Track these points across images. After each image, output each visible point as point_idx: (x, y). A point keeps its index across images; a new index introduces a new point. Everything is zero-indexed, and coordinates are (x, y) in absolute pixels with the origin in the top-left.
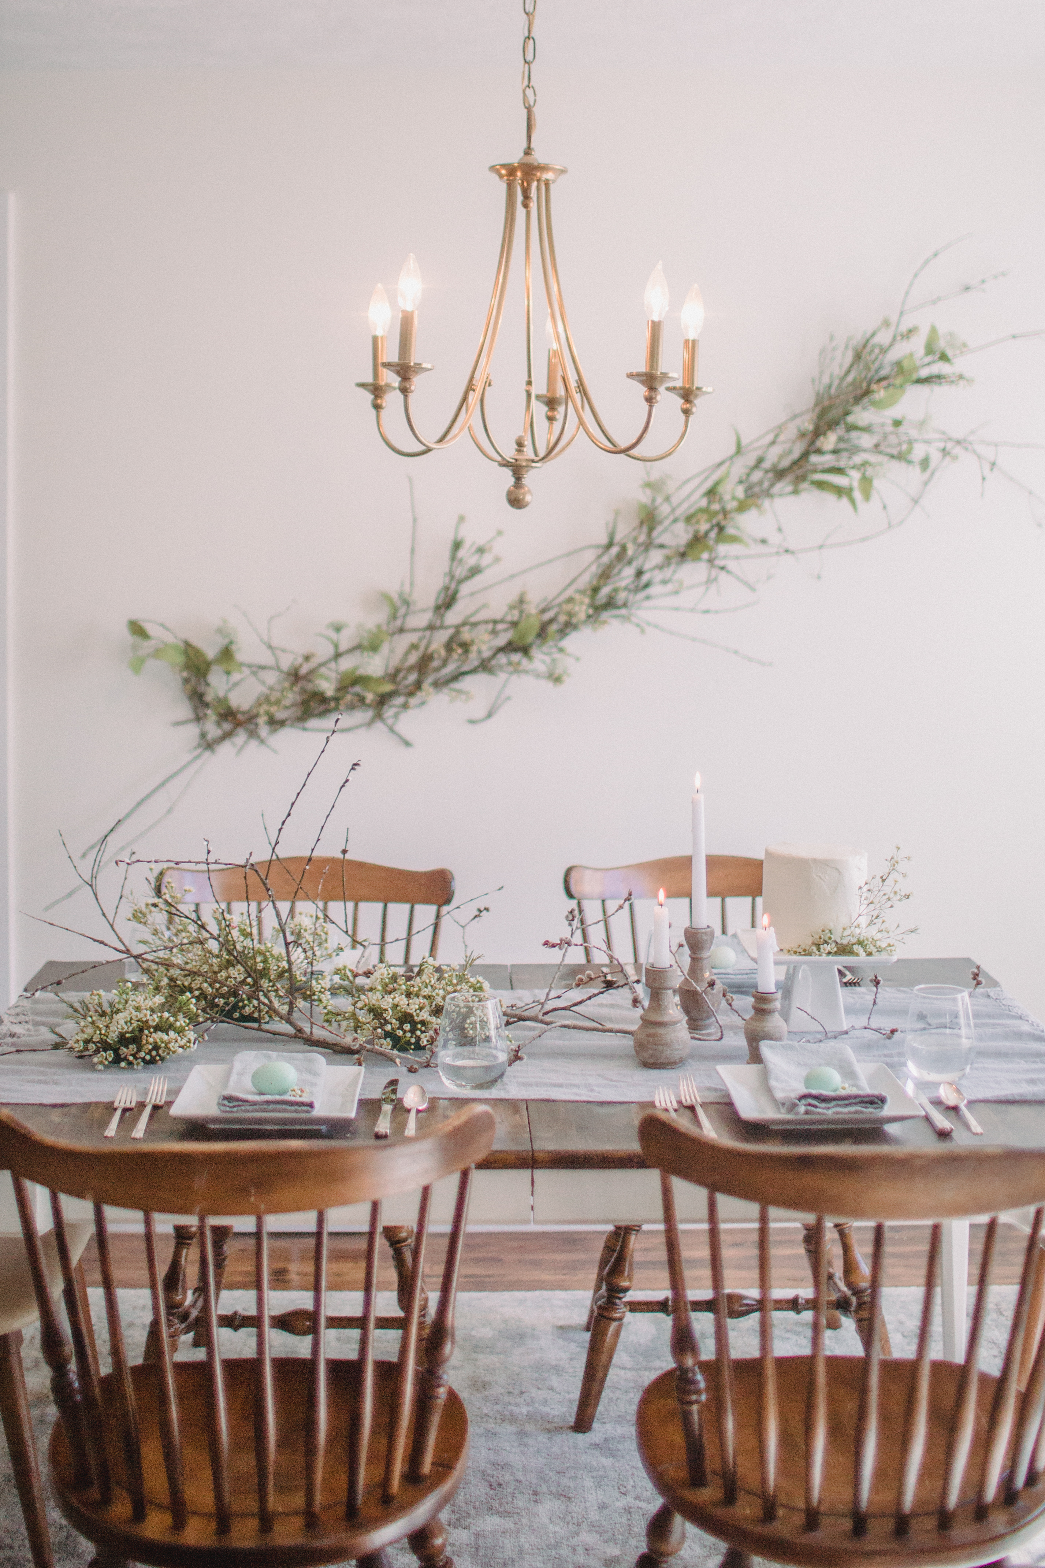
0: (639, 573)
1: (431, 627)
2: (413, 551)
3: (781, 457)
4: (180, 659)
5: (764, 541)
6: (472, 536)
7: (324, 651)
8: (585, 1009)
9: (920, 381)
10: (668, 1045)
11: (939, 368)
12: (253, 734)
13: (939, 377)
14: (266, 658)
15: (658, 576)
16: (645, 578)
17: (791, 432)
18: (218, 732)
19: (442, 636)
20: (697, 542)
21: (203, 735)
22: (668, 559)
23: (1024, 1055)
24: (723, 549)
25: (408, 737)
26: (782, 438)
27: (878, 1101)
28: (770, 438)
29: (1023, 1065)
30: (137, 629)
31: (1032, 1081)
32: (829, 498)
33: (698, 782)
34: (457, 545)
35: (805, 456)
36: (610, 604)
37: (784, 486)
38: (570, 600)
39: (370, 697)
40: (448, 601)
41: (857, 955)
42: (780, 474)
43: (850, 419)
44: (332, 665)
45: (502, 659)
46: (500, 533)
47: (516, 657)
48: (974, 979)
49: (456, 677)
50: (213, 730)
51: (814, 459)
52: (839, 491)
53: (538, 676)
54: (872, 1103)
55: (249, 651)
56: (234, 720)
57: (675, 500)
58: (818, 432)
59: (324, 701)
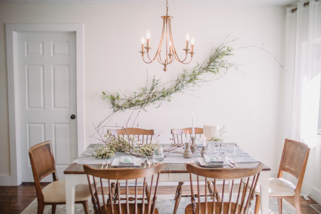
0: (182, 84)
1: (150, 93)
2: (147, 81)
3: (204, 66)
4: (111, 98)
5: (202, 80)
6: (156, 79)
7: (133, 97)
8: (175, 150)
9: (226, 55)
10: (189, 155)
11: (229, 53)
12: (122, 110)
13: (229, 54)
14: (125, 98)
15: (185, 85)
16: (183, 85)
17: (206, 62)
18: (117, 109)
19: (152, 94)
20: (191, 79)
21: (114, 110)
22: (187, 82)
23: (243, 156)
24: (195, 81)
25: (146, 110)
26: (204, 63)
27: (222, 162)
28: (202, 64)
30: (104, 93)
31: (245, 160)
32: (212, 73)
33: (193, 114)
34: (154, 80)
35: (208, 66)
36: (178, 89)
37: (205, 71)
38: (172, 89)
39: (140, 104)
40: (152, 89)
41: (218, 141)
42: (204, 69)
43: (215, 60)
44: (134, 99)
45: (161, 98)
46: (161, 78)
47: (163, 97)
49: (154, 101)
50: (116, 109)
51: (210, 67)
52: (214, 72)
53: (167, 100)
54: (221, 163)
55: (121, 96)
56: (119, 107)
57: (188, 73)
58: (210, 63)
59: (133, 104)
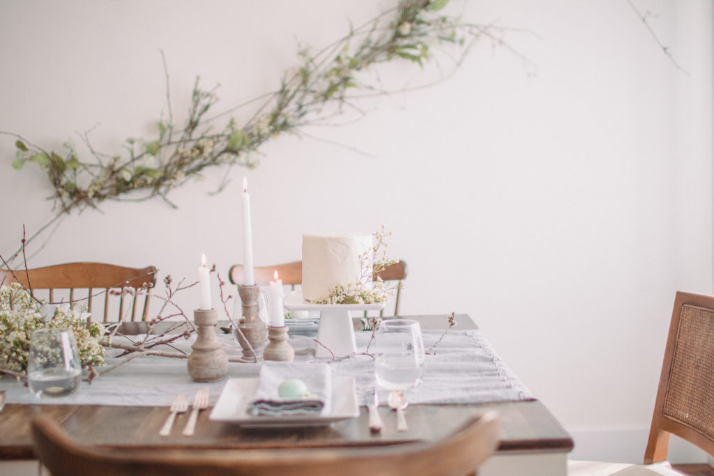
0: (300, 107)
1: (184, 141)
2: (168, 95)
3: (379, 39)
4: (46, 161)
5: (371, 88)
6: (204, 87)
7: (126, 157)
12: (89, 203)
14: (95, 161)
15: (311, 108)
16: (304, 109)
17: (383, 23)
18: (70, 202)
19: (191, 145)
20: (333, 88)
21: (64, 205)
22: (317, 98)
24: (349, 91)
25: (175, 202)
26: (379, 26)
28: (370, 27)
29: (467, 377)
30: (21, 146)
32: (408, 62)
33: (245, 185)
34: (196, 93)
35: (394, 39)
36: (285, 126)
37: (383, 56)
38: (259, 122)
39: (150, 180)
40: (193, 125)
41: (358, 303)
42: (380, 49)
43: (418, 17)
44: (131, 164)
45: (225, 156)
46: (219, 85)
47: (233, 157)
48: (450, 321)
49: (200, 167)
50: (68, 202)
51: (399, 40)
52: (414, 58)
53: (241, 165)
55: (84, 156)
56: (77, 195)
57: (317, 61)
58: (400, 24)
59: (127, 183)
